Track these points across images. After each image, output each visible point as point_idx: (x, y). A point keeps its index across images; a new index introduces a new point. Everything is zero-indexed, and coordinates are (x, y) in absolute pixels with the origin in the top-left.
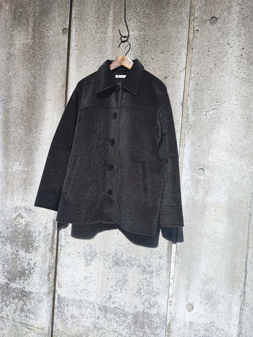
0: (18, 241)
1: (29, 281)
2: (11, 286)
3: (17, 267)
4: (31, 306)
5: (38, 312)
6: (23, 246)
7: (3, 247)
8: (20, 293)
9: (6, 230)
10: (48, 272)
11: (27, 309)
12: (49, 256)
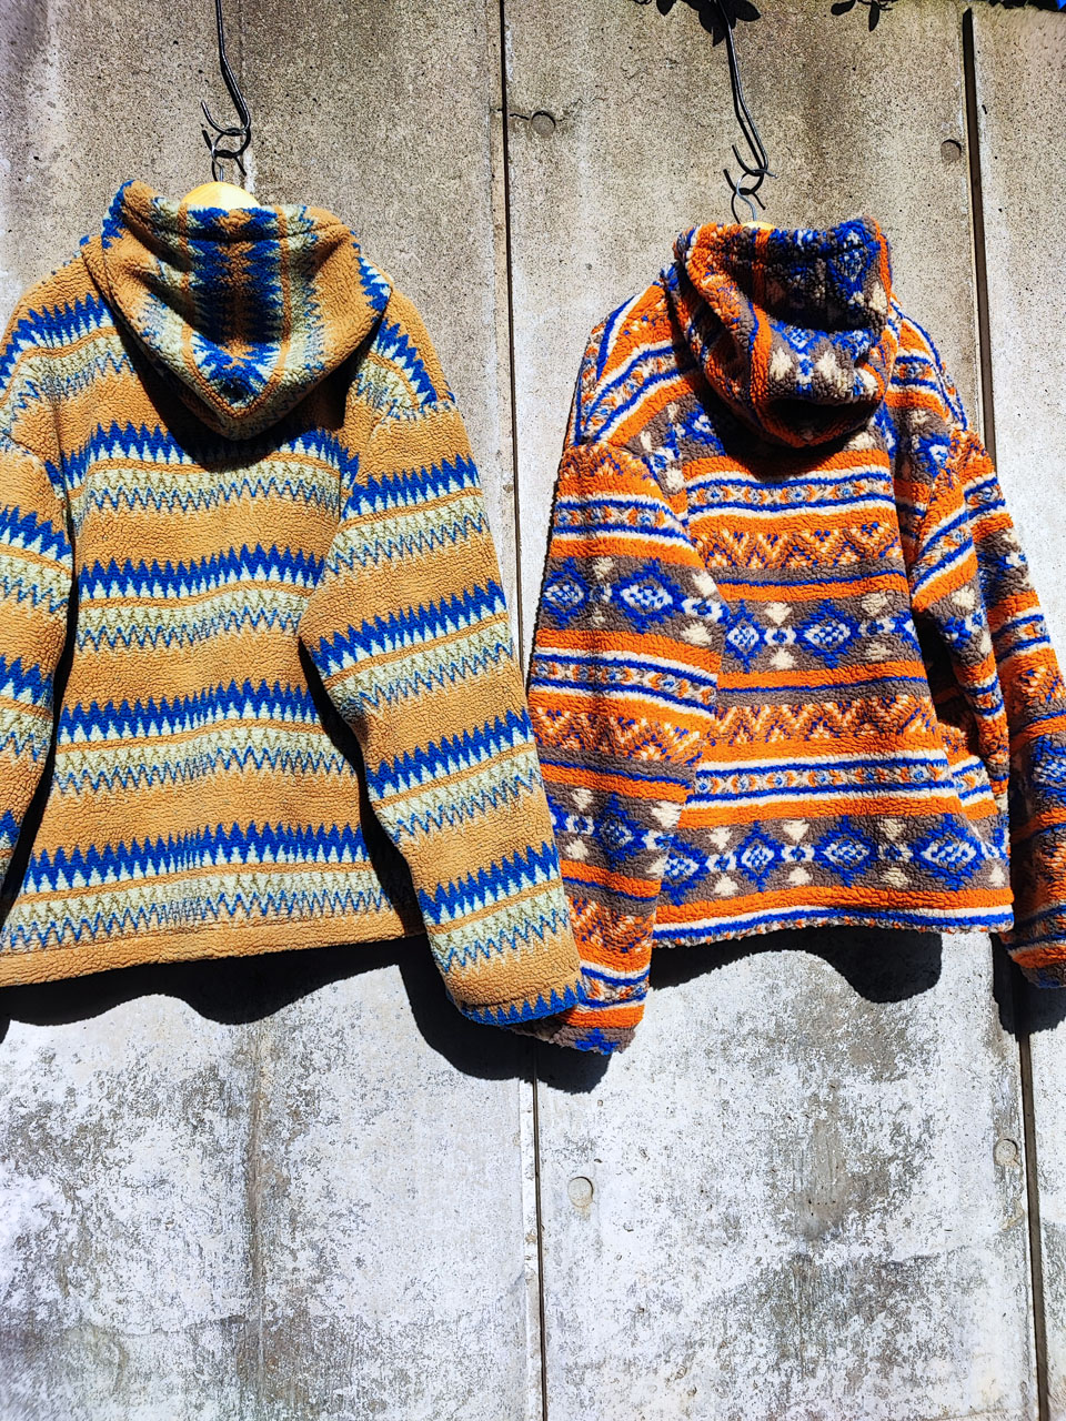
0: (834, 1038)
1: (907, 1210)
2: (823, 1262)
3: (844, 1162)
4: (932, 1324)
5: (965, 1336)
6: (859, 1056)
7: (757, 1086)
8: (872, 1282)
9: (769, 999)
10: (991, 1139)
11: (914, 1342)
12: (988, 1071)
